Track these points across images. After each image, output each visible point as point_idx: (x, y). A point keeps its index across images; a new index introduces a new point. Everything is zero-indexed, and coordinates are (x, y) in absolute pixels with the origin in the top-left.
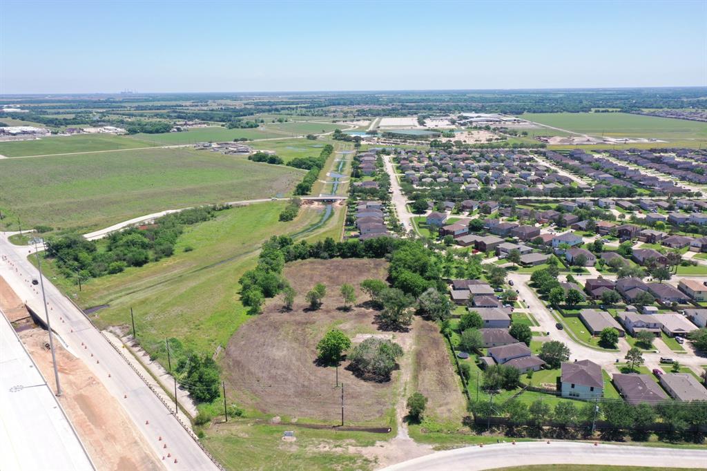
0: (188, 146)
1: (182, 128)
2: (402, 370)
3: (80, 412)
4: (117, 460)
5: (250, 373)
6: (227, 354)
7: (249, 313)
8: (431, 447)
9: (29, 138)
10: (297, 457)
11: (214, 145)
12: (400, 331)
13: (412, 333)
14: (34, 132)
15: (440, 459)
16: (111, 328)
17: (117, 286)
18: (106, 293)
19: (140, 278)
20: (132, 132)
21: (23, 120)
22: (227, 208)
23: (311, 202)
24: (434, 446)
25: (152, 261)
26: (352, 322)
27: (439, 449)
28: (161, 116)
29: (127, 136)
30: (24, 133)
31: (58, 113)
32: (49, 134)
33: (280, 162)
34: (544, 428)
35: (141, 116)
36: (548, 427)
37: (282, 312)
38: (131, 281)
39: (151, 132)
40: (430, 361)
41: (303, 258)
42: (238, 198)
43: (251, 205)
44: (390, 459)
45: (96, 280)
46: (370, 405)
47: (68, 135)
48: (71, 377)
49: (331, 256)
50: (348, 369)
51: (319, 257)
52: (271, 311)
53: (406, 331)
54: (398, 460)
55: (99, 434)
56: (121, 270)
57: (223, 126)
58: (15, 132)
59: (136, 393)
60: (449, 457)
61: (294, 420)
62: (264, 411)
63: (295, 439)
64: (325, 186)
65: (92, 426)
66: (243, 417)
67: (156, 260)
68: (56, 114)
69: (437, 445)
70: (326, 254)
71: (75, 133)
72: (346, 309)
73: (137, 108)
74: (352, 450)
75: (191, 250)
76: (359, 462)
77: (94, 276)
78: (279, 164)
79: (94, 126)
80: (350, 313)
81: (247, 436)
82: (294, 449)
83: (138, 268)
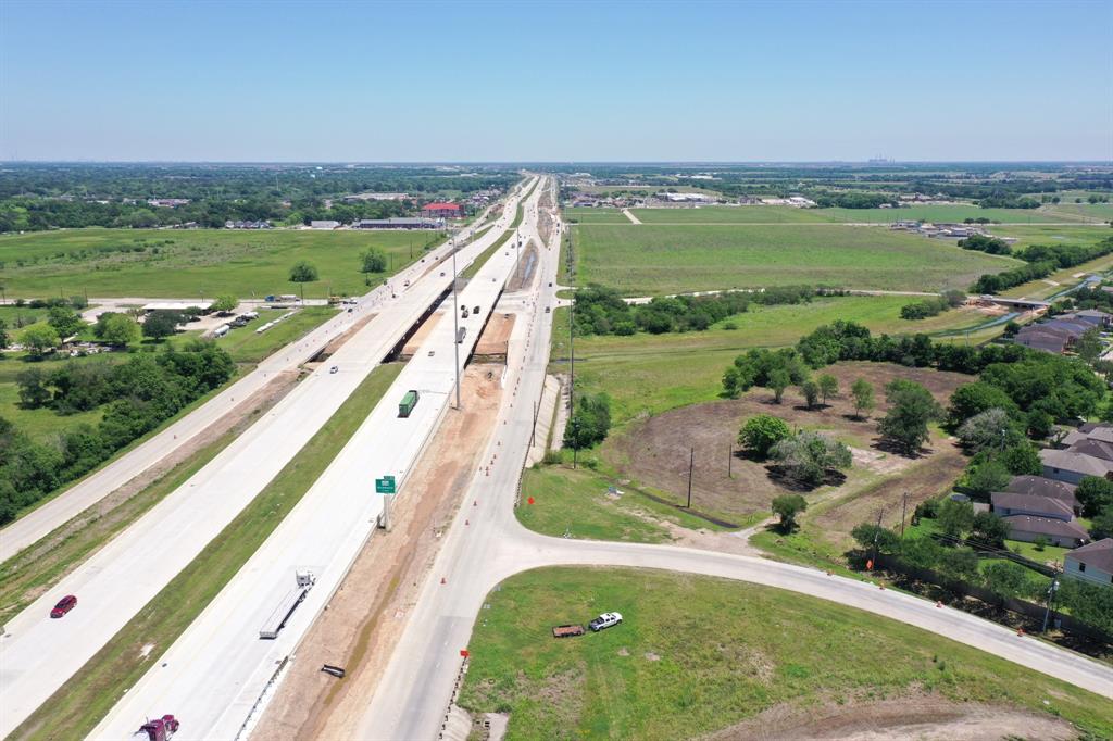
0: (884, 224)
1: (901, 203)
2: (843, 487)
3: (460, 424)
4: (449, 461)
5: (651, 441)
6: (648, 421)
7: (722, 395)
8: (761, 553)
9: (687, 206)
10: (600, 510)
11: (925, 226)
12: (903, 456)
13: (918, 462)
14: (699, 200)
15: (755, 564)
16: (560, 375)
17: (612, 347)
18: (596, 350)
19: (645, 344)
20: (824, 204)
21: (703, 188)
22: (841, 295)
23: (989, 304)
24: (766, 554)
25: (676, 331)
26: (844, 431)
27: (768, 558)
28: (890, 188)
29: (812, 210)
30: (688, 200)
31: (753, 182)
32: (716, 204)
33: (1006, 251)
34: (968, 597)
35: (862, 187)
36: (973, 599)
37: (765, 403)
38: (633, 345)
39: (850, 206)
40: (900, 491)
41: (874, 359)
42: (875, 287)
43: (884, 296)
44: (693, 543)
45: (596, 338)
46: (746, 503)
47: (739, 204)
48: (482, 400)
49: (920, 364)
50: (767, 468)
51: (900, 362)
52: (752, 398)
53: (913, 457)
54: (703, 547)
55: (457, 440)
56: (629, 333)
57: (975, 203)
58: (676, 199)
59: (518, 423)
60: (769, 567)
61: (641, 488)
62: (621, 472)
63: (618, 498)
64: (1047, 289)
65: (457, 435)
66: (595, 470)
67: (681, 331)
68: (751, 182)
69: (773, 554)
70: (911, 359)
71: (748, 204)
72: (855, 418)
73: (865, 179)
74: (666, 524)
75: (734, 329)
76: (656, 535)
77: (598, 333)
78: (1002, 254)
79: (782, 197)
80: (856, 423)
81: (575, 482)
82: (605, 505)
83: (652, 335)
